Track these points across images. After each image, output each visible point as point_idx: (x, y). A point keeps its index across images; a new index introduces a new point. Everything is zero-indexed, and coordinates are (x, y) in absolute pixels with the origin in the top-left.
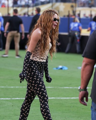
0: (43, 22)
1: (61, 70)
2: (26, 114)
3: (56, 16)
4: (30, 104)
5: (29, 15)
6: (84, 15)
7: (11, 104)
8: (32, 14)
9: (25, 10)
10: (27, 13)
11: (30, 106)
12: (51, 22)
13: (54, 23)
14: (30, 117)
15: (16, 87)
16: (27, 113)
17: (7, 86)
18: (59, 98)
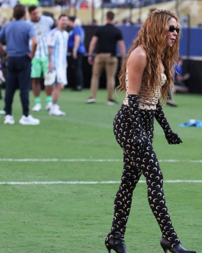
0: (149, 33)
1: (193, 128)
2: (125, 210)
3: (173, 22)
4: (131, 191)
5: (132, 24)
7: (99, 191)
8: (139, 20)
9: (126, 13)
10: (128, 20)
11: (132, 194)
12: (165, 33)
13: (170, 36)
14: (136, 217)
15: (109, 160)
16: (126, 208)
17: (91, 157)
18: (189, 181)
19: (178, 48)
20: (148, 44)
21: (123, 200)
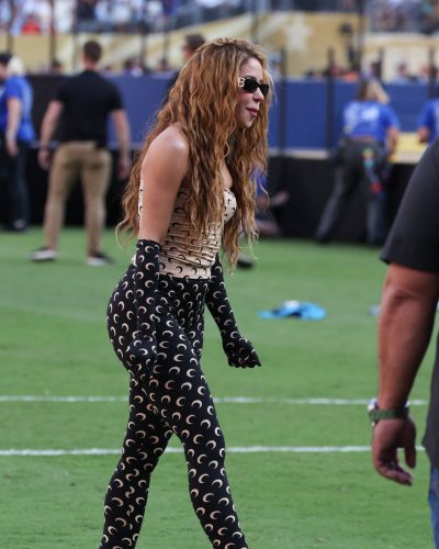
0: (197, 95)
1: (294, 321)
2: (131, 519)
3: (255, 69)
4: (146, 474)
5: (147, 71)
6: (402, 68)
7: (66, 474)
8: (164, 63)
9: (132, 46)
10: (137, 61)
14: (155, 535)
15: (91, 399)
16: (133, 515)
17: (47, 392)
18: (284, 449)
19: (266, 131)
20: (194, 121)
21: (127, 494)
